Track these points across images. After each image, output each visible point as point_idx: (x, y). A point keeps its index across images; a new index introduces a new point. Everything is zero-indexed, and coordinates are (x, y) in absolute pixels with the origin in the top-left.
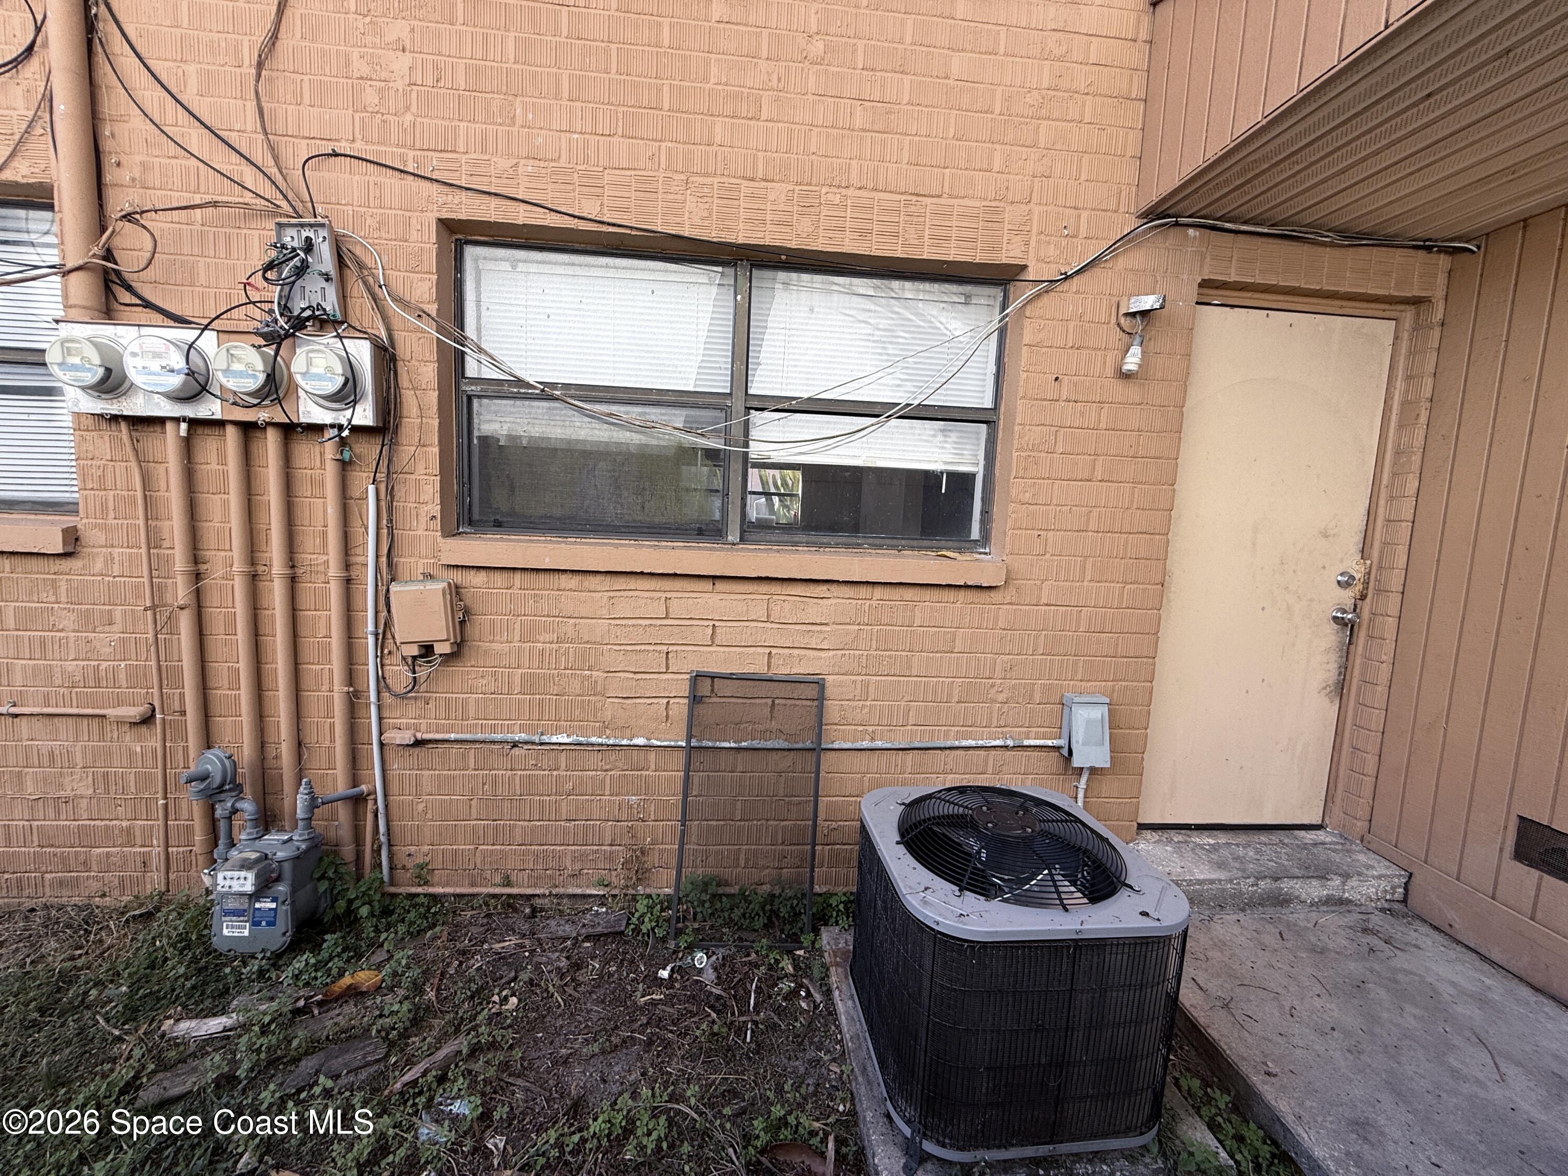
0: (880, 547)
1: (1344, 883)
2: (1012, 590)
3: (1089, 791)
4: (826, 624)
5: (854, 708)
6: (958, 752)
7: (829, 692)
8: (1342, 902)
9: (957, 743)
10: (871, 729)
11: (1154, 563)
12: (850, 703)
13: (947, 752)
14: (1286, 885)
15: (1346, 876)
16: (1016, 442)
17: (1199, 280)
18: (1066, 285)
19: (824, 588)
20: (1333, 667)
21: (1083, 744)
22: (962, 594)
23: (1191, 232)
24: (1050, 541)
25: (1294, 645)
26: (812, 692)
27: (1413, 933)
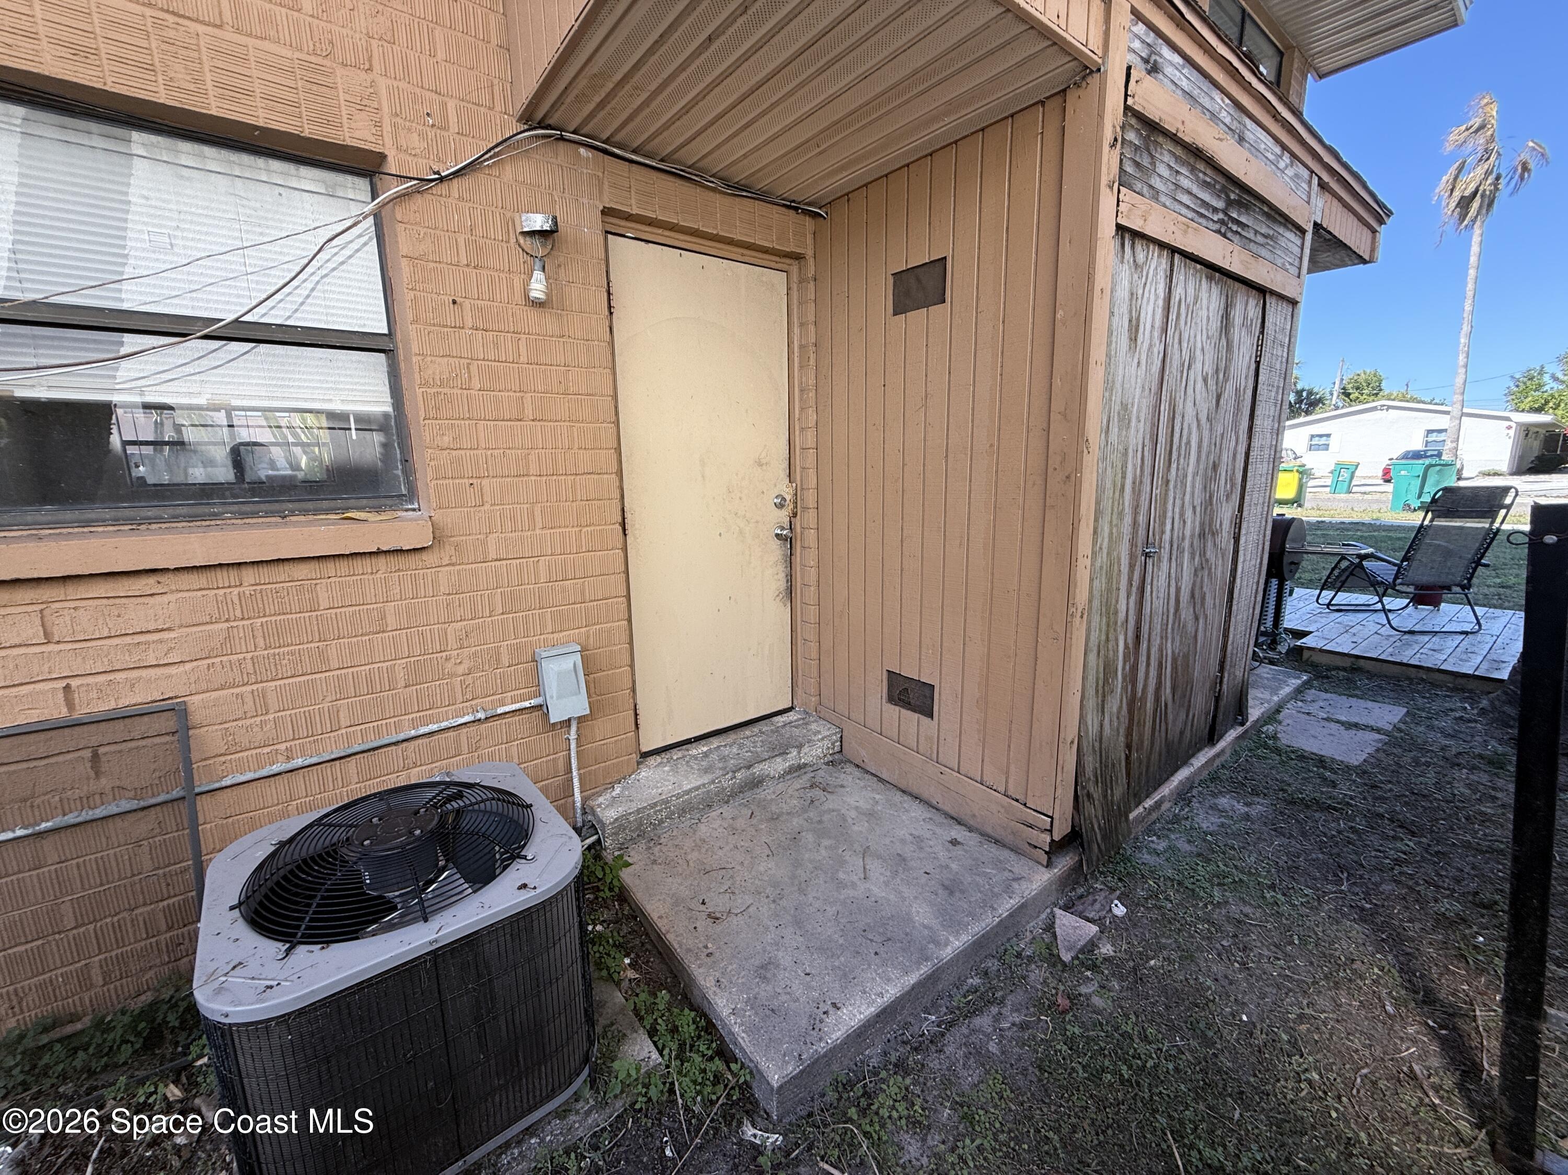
0: (254, 515)
1: (799, 753)
2: (449, 550)
3: (583, 739)
4: (169, 629)
5: (249, 728)
6: (420, 741)
7: (196, 717)
8: (800, 767)
9: (413, 733)
10: (282, 747)
11: (607, 503)
12: (240, 723)
13: (405, 745)
14: (757, 770)
15: (800, 747)
16: (417, 376)
17: (601, 208)
18: (443, 188)
19: (151, 580)
20: (782, 576)
21: (559, 697)
22: (382, 561)
23: (582, 151)
24: (486, 489)
25: (750, 563)
26: (167, 723)
27: (843, 776)
